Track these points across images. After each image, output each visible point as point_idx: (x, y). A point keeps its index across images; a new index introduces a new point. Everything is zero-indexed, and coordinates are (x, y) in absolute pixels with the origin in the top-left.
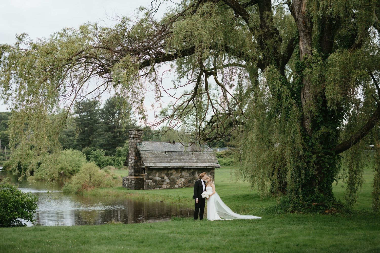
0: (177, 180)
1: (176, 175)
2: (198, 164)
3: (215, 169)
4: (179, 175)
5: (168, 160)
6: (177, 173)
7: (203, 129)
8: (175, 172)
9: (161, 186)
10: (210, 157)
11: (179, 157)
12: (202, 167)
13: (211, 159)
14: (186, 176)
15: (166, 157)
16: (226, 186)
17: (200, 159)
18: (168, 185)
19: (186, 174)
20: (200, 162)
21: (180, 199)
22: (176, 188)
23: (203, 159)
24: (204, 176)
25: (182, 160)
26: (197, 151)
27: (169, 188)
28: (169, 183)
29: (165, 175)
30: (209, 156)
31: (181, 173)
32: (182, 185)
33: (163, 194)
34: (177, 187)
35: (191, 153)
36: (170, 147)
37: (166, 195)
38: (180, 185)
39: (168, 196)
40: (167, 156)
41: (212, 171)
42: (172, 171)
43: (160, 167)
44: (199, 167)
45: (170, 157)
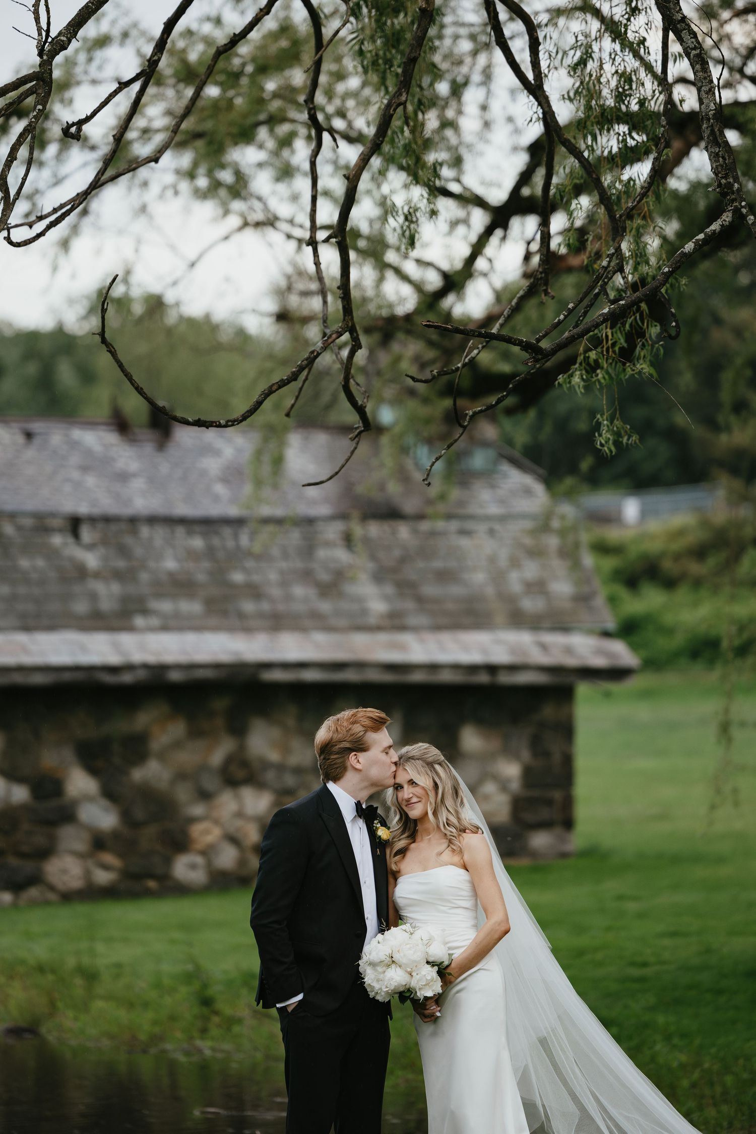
0: (198, 810)
1: (187, 757)
2: (402, 647)
3: (583, 690)
4: (217, 757)
5: (106, 605)
6: (195, 733)
7: (446, 276)
8: (177, 729)
9: (28, 867)
10: (531, 570)
11: (219, 575)
12: (446, 677)
13: (537, 587)
14: (281, 768)
15: (82, 572)
16: (697, 858)
17: (430, 590)
18: (109, 858)
19: (286, 750)
20: (423, 620)
21: (206, 1002)
22: (182, 890)
23: (455, 590)
24: (360, 746)
25: (248, 606)
26: (391, 514)
27: (109, 893)
28: (115, 835)
29: (68, 754)
30: (515, 563)
31: (238, 730)
32: (242, 862)
33: (40, 951)
34: (198, 877)
35: (332, 531)
36: (124, 477)
37: (71, 962)
38: (227, 858)
39: (91, 976)
40: (91, 560)
41: (548, 712)
42: (143, 719)
43: (18, 679)
44: (417, 677)
45: (118, 575)
